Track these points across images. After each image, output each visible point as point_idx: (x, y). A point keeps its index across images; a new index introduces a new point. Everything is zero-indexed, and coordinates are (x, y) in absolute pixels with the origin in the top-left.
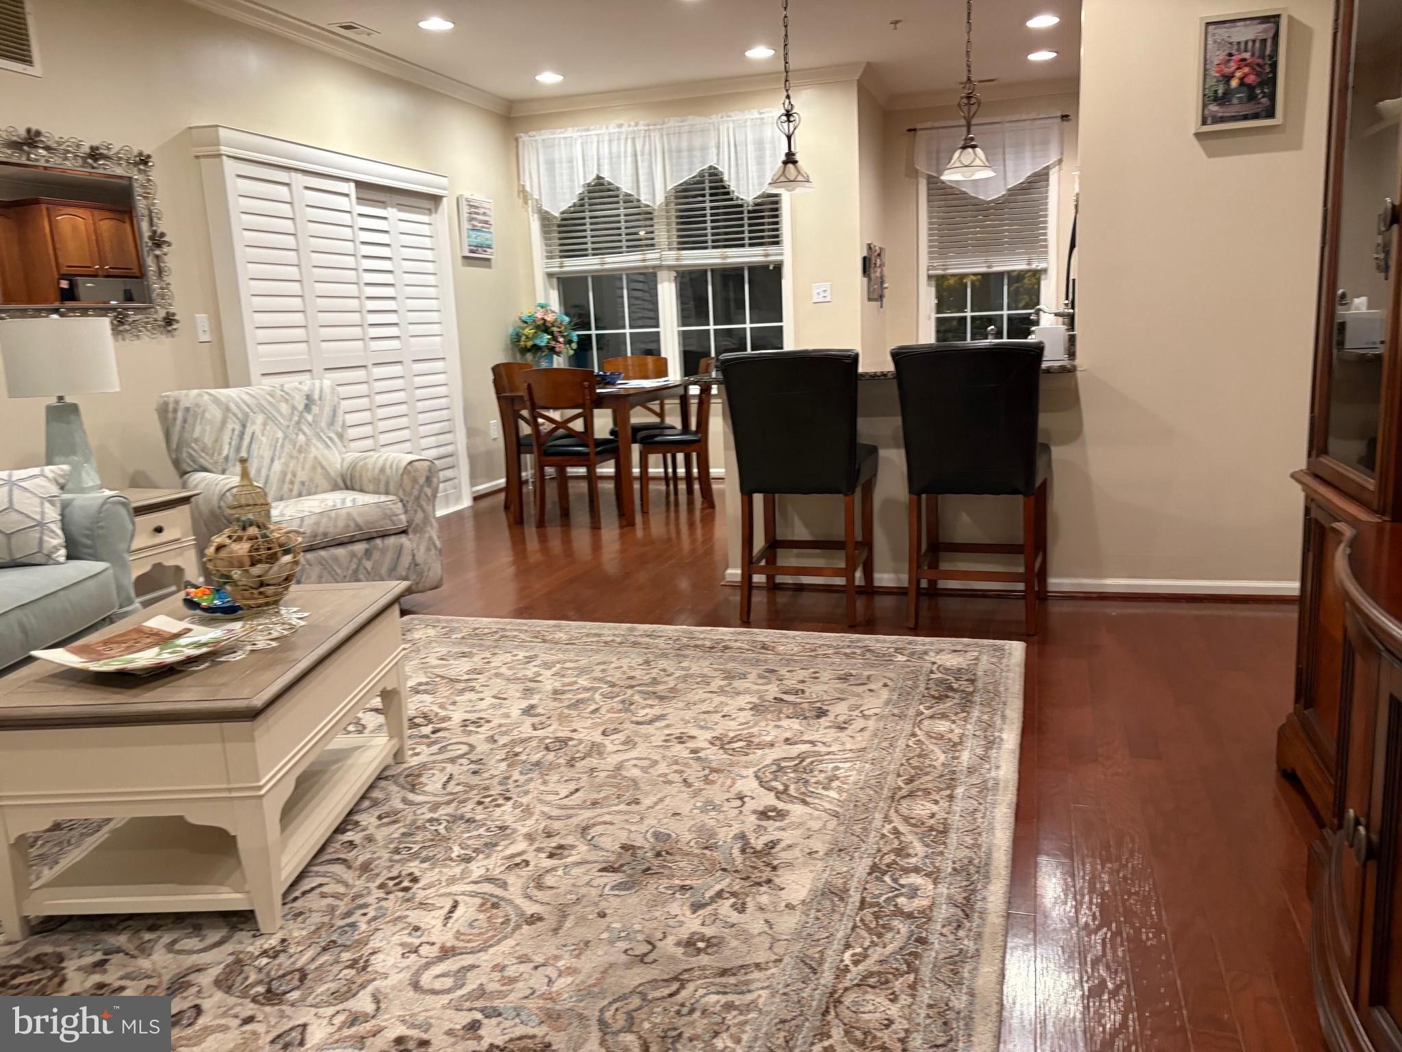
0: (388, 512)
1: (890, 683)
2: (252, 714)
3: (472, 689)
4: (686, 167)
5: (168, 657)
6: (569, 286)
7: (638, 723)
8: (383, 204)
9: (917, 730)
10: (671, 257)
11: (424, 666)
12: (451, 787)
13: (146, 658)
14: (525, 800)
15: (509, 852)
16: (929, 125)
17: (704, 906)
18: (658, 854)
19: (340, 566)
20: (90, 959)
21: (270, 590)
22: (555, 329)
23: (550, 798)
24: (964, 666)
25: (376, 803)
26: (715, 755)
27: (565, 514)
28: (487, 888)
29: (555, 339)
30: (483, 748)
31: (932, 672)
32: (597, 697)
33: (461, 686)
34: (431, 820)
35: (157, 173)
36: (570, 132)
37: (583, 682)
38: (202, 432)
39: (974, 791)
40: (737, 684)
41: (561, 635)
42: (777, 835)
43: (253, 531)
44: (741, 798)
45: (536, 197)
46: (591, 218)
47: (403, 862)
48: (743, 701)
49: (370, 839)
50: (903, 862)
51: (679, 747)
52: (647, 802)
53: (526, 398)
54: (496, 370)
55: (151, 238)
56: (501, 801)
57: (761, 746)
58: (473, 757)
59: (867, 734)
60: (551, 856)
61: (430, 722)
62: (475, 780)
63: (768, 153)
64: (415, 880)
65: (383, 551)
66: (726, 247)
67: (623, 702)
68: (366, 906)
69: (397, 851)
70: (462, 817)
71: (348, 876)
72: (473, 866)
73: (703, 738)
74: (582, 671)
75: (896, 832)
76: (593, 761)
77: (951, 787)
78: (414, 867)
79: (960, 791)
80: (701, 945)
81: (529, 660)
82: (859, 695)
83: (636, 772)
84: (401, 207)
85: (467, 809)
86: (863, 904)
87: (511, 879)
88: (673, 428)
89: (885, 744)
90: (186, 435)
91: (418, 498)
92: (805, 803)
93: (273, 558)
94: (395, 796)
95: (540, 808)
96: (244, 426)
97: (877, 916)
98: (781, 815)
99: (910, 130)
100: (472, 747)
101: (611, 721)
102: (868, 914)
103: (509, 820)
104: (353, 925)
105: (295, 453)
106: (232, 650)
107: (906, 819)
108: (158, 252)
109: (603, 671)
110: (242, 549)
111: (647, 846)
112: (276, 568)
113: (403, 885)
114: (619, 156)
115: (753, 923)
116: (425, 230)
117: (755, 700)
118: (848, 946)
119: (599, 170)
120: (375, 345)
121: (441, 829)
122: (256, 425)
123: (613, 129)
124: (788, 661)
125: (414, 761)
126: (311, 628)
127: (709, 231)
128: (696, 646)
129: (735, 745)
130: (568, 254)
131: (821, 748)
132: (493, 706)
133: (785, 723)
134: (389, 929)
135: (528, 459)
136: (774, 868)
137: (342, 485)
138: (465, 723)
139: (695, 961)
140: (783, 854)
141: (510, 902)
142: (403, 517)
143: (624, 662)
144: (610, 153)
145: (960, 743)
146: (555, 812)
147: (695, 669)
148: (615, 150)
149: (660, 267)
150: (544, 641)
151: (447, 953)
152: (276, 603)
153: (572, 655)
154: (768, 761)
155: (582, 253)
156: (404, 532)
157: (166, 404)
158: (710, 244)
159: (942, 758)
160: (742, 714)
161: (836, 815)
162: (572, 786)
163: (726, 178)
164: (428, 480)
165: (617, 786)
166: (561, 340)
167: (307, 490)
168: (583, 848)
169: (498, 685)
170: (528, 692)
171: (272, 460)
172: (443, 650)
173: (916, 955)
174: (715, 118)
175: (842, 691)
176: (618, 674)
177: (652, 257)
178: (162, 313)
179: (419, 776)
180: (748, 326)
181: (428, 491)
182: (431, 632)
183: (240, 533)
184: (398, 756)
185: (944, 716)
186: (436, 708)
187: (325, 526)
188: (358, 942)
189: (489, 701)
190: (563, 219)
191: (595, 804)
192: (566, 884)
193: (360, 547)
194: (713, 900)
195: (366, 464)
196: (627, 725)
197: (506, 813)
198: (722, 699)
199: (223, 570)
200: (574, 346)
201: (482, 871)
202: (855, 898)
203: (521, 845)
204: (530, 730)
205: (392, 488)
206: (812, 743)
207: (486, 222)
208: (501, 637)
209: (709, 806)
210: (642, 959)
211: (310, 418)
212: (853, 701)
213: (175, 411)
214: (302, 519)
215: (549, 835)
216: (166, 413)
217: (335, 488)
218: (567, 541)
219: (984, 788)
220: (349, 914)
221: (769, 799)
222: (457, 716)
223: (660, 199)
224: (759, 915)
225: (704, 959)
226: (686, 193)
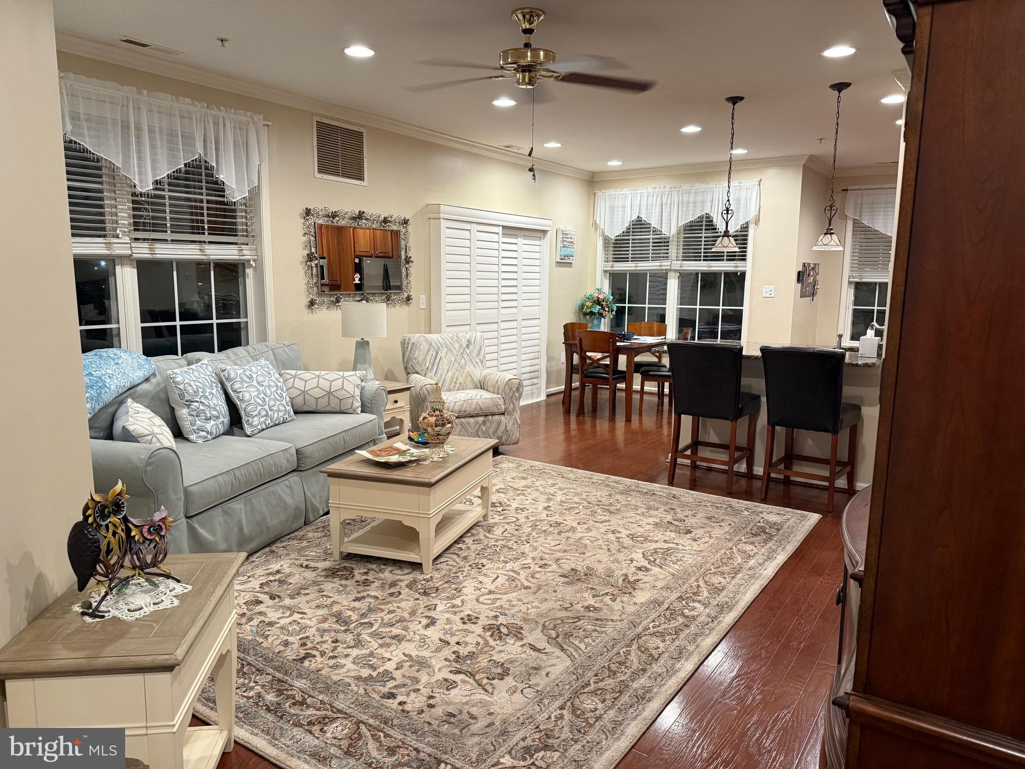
0: (496, 403)
1: (732, 524)
2: (430, 485)
3: (524, 495)
4: (691, 213)
5: (402, 459)
6: (616, 279)
7: (596, 522)
8: (516, 236)
9: (734, 547)
10: (677, 265)
11: (504, 480)
12: (505, 534)
13: (394, 459)
14: (535, 544)
15: (523, 563)
16: (857, 187)
17: (598, 596)
18: (586, 575)
19: (470, 427)
20: (362, 571)
21: (441, 437)
22: (604, 303)
23: (546, 545)
24: (779, 522)
25: (473, 535)
26: (627, 542)
27: (594, 410)
28: (512, 574)
29: (603, 308)
30: (522, 520)
31: (759, 522)
32: (581, 507)
33: (519, 492)
34: (494, 545)
35: (411, 228)
36: (626, 191)
37: (576, 499)
38: (419, 355)
39: (746, 577)
40: (652, 512)
41: (572, 476)
42: (642, 577)
43: (437, 413)
44: (632, 561)
45: (602, 227)
46: (632, 240)
47: (480, 559)
48: (651, 520)
49: (468, 548)
50: (695, 598)
51: (612, 535)
52: (589, 554)
53: (578, 345)
54: (566, 327)
55: (405, 259)
56: (525, 543)
57: (650, 541)
58: (517, 523)
59: (706, 545)
60: (540, 567)
61: (502, 506)
62: (516, 533)
63: (742, 206)
64: (484, 566)
65: (492, 422)
66: (711, 260)
67: (592, 511)
68: (463, 571)
69: (478, 554)
70: (507, 546)
71: (458, 560)
72: (508, 565)
73: (624, 533)
74: (577, 494)
75: (698, 586)
76: (570, 534)
77: (736, 574)
78: (484, 561)
79: (740, 576)
80: (592, 609)
81: (553, 485)
82: (713, 527)
83: (588, 542)
84: (525, 237)
85: (510, 544)
86: (668, 609)
87: (522, 572)
88: (665, 366)
89: (715, 551)
90: (411, 356)
91: (511, 398)
92: (661, 567)
93: (444, 425)
94: (481, 533)
95: (541, 548)
96: (437, 353)
97: (671, 614)
98: (647, 570)
99: (843, 190)
100: (518, 519)
101: (584, 519)
102: (668, 613)
103: (527, 551)
104: (458, 577)
105: (459, 369)
106: (425, 460)
107: (706, 582)
108: (407, 266)
109: (587, 496)
110: (432, 420)
111: (582, 571)
112: (444, 429)
113: (479, 567)
114: (652, 205)
115: (617, 606)
116: (537, 249)
117: (658, 521)
118: (653, 621)
119: (639, 213)
120: (503, 311)
121: (498, 549)
122: (442, 354)
123: (650, 190)
124: (684, 505)
125: (492, 521)
126: (456, 455)
127: (703, 250)
128: (638, 491)
129: (638, 539)
130: (617, 260)
131: (680, 547)
132: (531, 504)
133: (668, 533)
134: (470, 581)
135: (576, 377)
136: (635, 589)
137: (479, 386)
138: (517, 509)
139: (587, 614)
140: (641, 585)
141: (520, 580)
142: (503, 407)
143: (599, 493)
144: (647, 203)
145: (753, 556)
146: (547, 551)
147: (633, 502)
148: (650, 202)
149: (670, 270)
150: (563, 477)
151: (490, 592)
152: (443, 443)
153: (574, 486)
154: (652, 548)
155: (625, 260)
156: (503, 414)
157: (405, 340)
158: (702, 258)
159: (740, 560)
160: (648, 526)
161: (673, 575)
162: (557, 542)
163: (715, 221)
164: (518, 389)
165: (577, 546)
166: (607, 309)
167: (462, 387)
168: (555, 566)
169: (536, 494)
170: (549, 499)
171: (448, 371)
172: (515, 475)
173: (681, 630)
174: (711, 185)
175: (705, 524)
176: (594, 498)
177: (666, 264)
178: (406, 295)
179: (493, 527)
180: (721, 307)
181: (517, 395)
182: (511, 465)
183: (432, 413)
184: (485, 517)
185: (752, 543)
186: (505, 500)
187: (466, 407)
188: (459, 583)
189: (530, 501)
190: (616, 240)
191: (565, 551)
192: (544, 578)
193: (481, 419)
194: (603, 595)
195: (490, 378)
196: (591, 522)
197: (526, 548)
198: (641, 518)
199: (425, 427)
200: (614, 313)
201: (511, 567)
202: (666, 606)
203: (529, 561)
204: (545, 516)
205: (500, 391)
206: (677, 544)
207: (572, 242)
208: (542, 472)
209: (617, 561)
210: (566, 609)
211: (468, 351)
212: (708, 529)
213: (408, 344)
214: (456, 402)
215: (542, 559)
216: (404, 344)
217: (476, 387)
218: (594, 426)
219: (752, 577)
220: (456, 573)
221: (645, 563)
222: (514, 505)
223: (674, 231)
224: (621, 604)
225: (591, 614)
226: (691, 228)
